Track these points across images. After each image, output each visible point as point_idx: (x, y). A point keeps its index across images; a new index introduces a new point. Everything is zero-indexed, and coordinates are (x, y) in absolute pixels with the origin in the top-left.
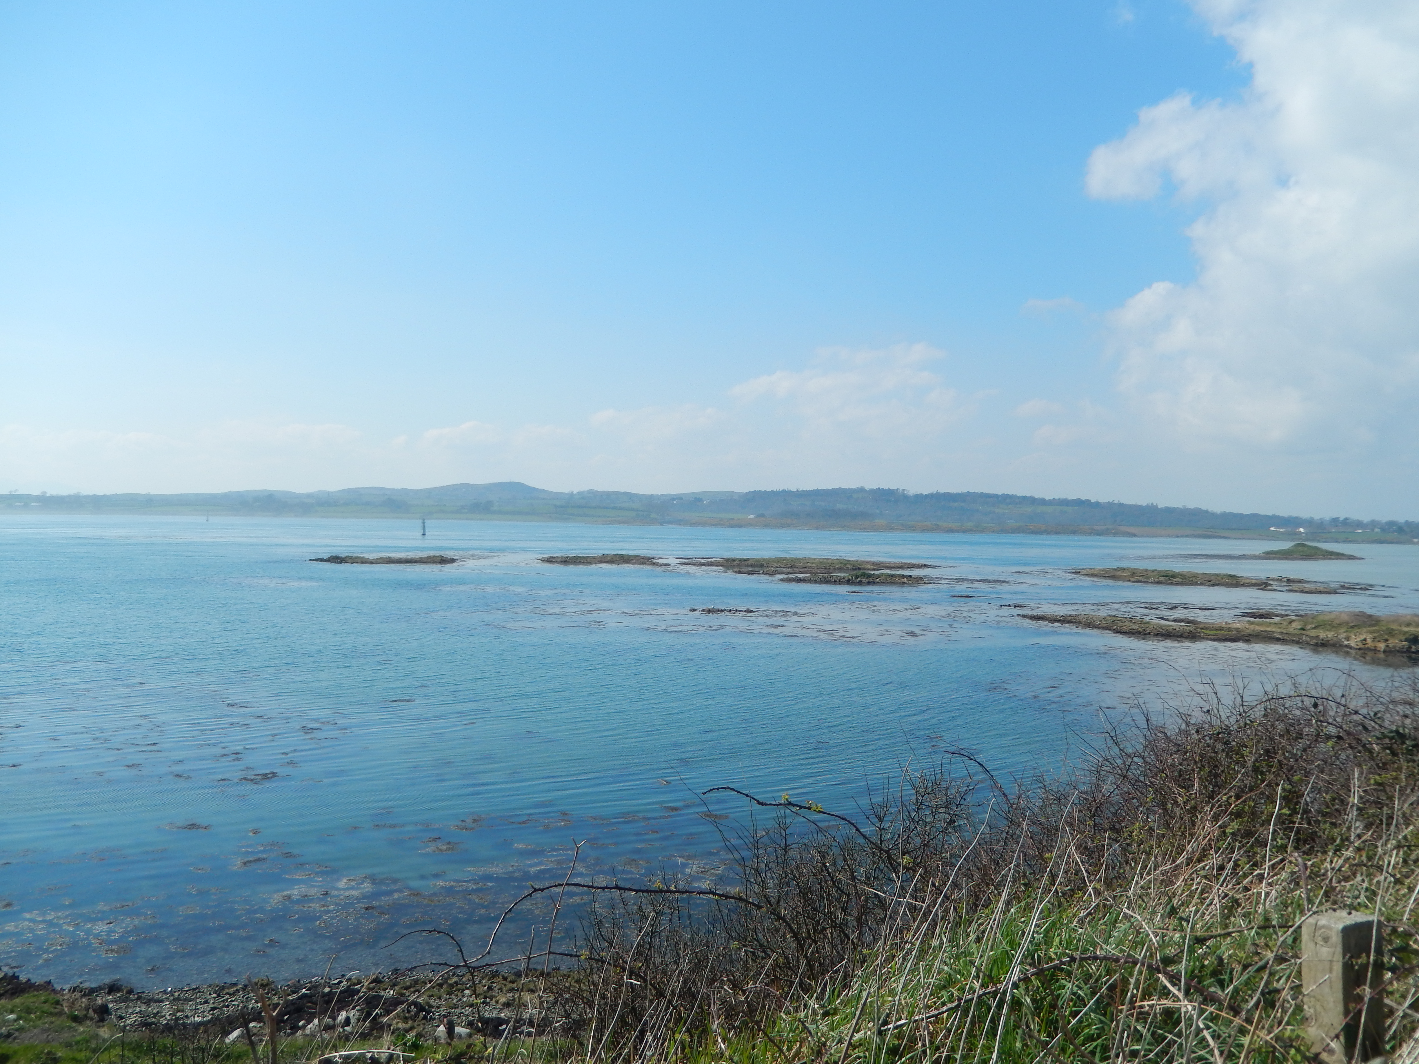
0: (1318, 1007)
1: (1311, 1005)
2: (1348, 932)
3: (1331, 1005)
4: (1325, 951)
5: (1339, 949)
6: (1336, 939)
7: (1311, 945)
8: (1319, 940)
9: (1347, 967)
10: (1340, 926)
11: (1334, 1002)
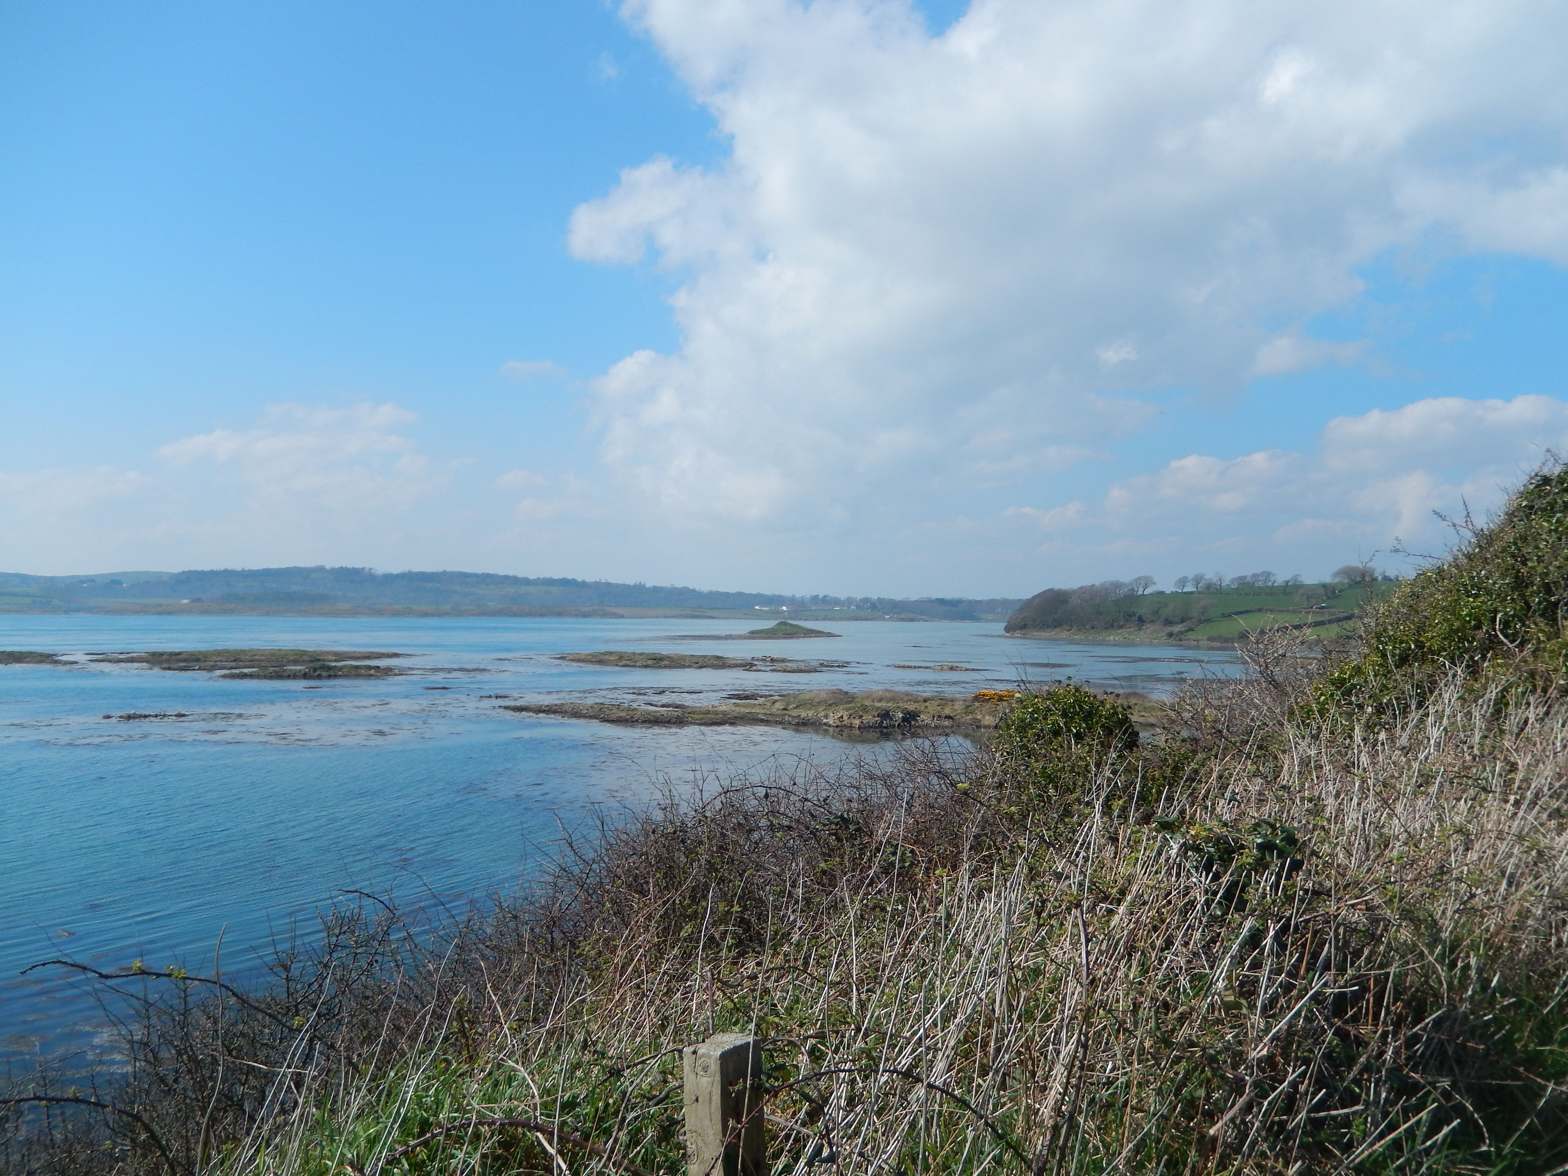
0: (700, 1144)
1: (693, 1140)
2: (725, 1057)
3: (711, 1137)
4: (705, 1081)
5: (718, 1078)
6: (715, 1067)
7: (693, 1076)
8: (699, 1070)
9: (725, 1094)
10: (719, 1053)
11: (714, 1134)
